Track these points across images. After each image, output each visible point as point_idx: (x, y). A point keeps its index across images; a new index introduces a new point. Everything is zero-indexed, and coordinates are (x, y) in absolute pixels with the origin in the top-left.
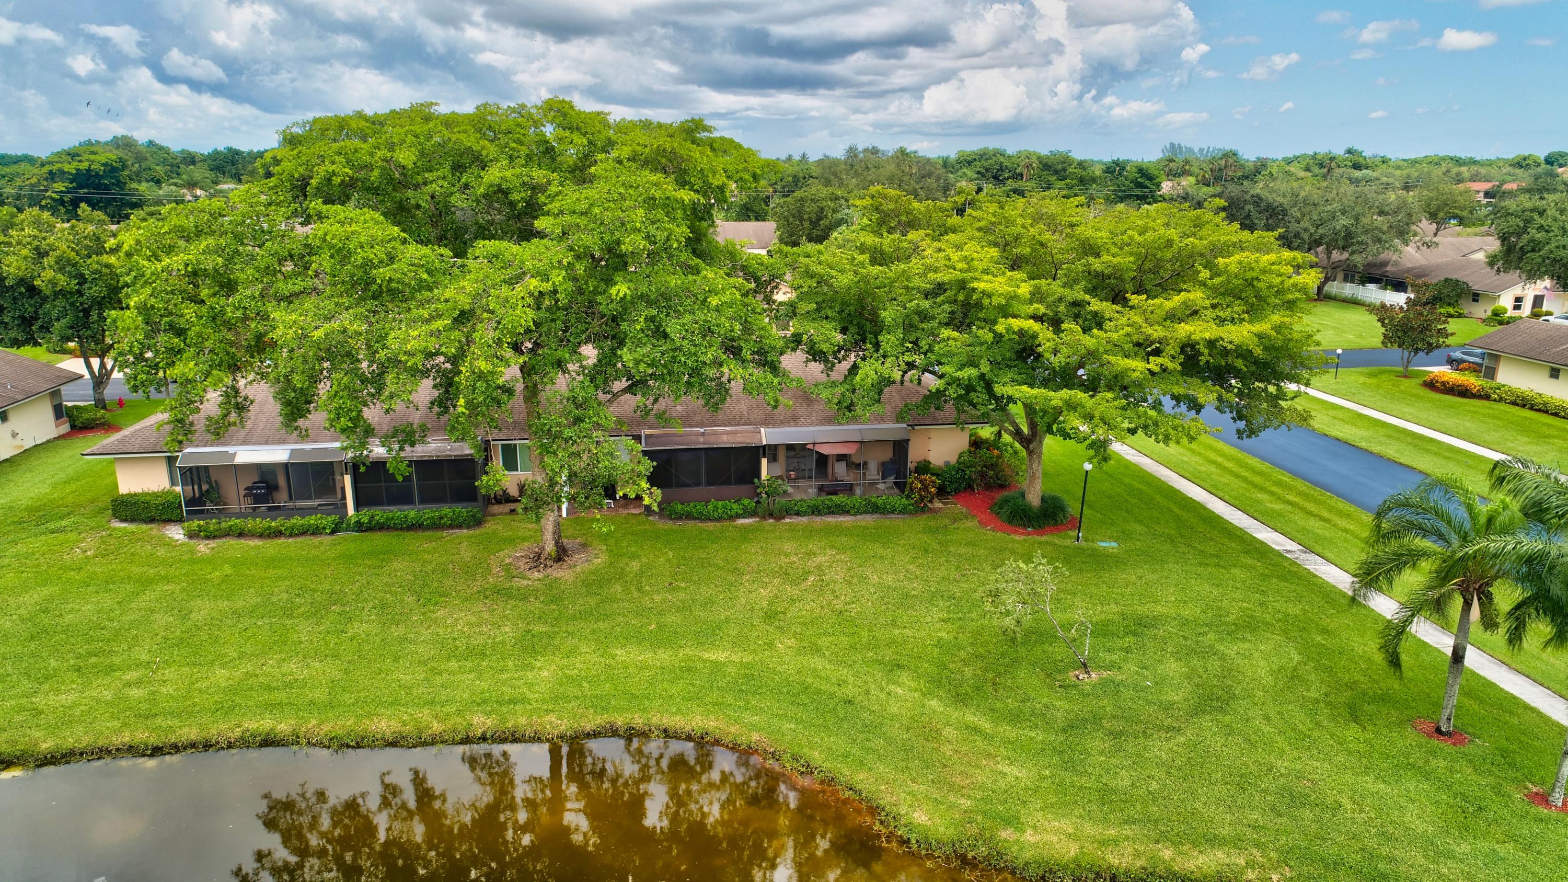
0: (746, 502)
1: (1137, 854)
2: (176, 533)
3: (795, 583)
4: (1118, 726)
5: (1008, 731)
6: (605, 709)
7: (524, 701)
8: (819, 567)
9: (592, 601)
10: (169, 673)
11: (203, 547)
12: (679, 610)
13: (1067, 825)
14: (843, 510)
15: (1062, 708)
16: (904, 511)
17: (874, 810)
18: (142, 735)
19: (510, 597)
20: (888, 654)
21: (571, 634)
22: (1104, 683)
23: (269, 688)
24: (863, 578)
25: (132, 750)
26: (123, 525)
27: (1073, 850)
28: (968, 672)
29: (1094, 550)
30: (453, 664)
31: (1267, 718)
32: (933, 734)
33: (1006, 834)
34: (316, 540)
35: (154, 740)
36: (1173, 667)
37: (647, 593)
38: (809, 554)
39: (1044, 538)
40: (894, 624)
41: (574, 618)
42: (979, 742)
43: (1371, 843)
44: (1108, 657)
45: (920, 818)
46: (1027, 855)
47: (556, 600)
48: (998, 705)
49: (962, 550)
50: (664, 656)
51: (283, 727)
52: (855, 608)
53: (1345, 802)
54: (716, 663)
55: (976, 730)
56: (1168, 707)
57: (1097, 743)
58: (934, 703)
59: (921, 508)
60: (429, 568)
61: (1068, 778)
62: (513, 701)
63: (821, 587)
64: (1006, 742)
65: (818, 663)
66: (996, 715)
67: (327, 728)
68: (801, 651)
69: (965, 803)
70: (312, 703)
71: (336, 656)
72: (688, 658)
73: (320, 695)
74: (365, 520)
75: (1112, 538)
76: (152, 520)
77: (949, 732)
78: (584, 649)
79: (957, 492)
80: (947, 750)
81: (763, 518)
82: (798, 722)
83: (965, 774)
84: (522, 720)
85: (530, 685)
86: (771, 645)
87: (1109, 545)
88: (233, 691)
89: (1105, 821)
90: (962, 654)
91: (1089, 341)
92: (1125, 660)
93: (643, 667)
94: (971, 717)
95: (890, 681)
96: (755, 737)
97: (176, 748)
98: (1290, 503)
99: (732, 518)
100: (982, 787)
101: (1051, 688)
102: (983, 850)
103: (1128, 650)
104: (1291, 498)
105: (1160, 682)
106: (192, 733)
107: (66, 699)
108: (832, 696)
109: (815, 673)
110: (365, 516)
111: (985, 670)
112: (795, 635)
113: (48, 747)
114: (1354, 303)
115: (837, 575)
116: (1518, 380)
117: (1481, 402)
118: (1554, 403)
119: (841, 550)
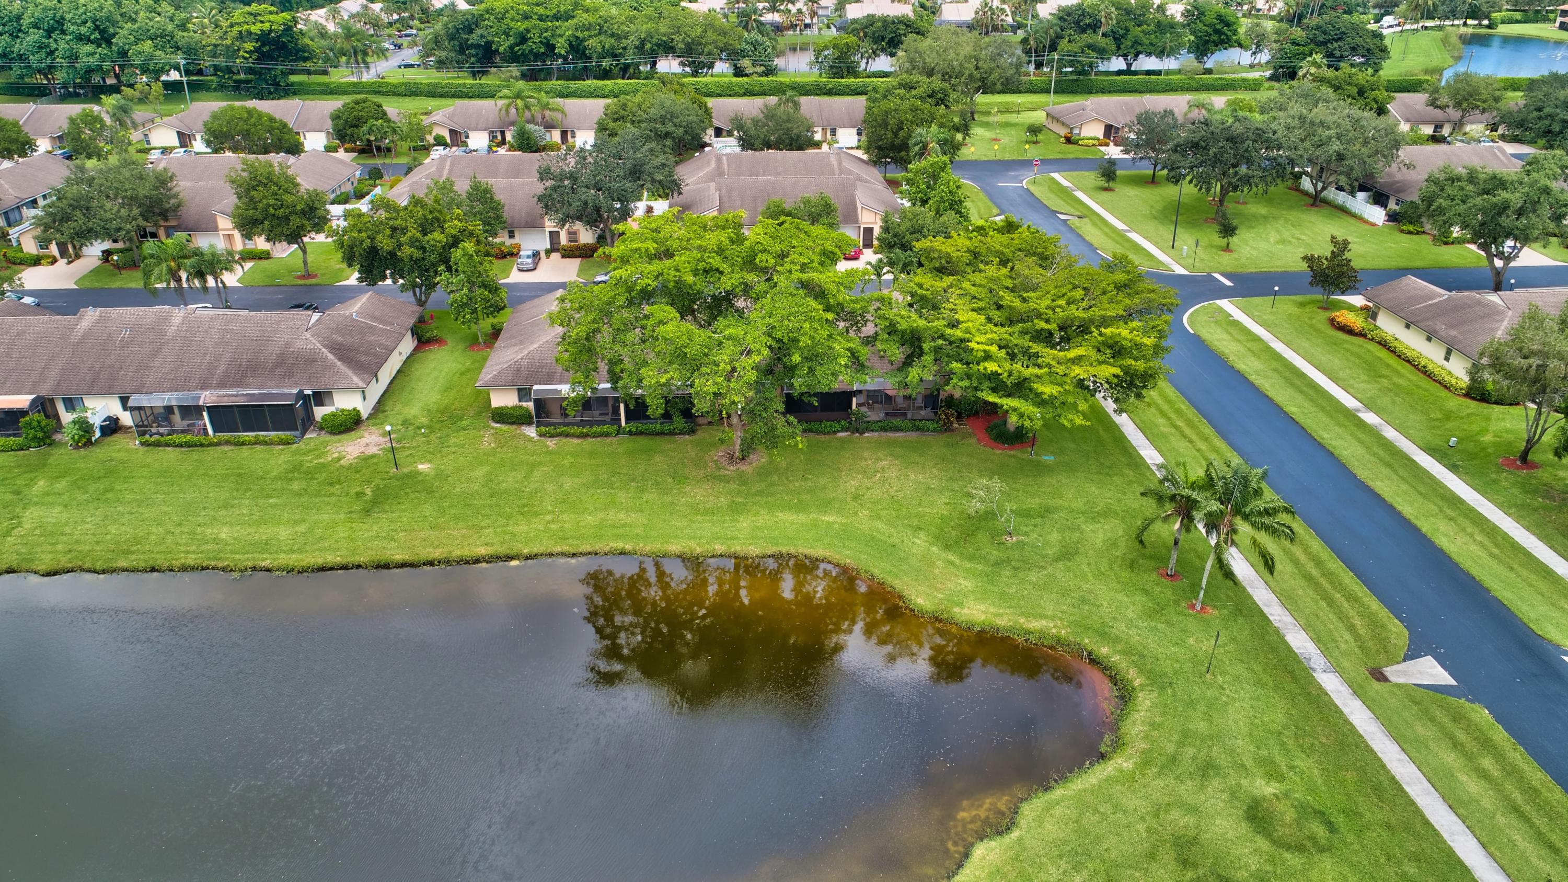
0: (843, 423)
1: (1009, 620)
2: (531, 432)
3: (869, 478)
4: (1018, 565)
5: (967, 564)
6: (777, 544)
7: (737, 538)
8: (883, 468)
9: (763, 485)
10: (565, 517)
11: (551, 443)
12: (808, 492)
13: (983, 607)
14: (897, 429)
15: (995, 554)
16: (934, 430)
17: (900, 597)
19: (721, 481)
20: (915, 522)
21: (755, 503)
22: (1018, 542)
23: (615, 527)
24: (907, 476)
25: (563, 554)
26: (498, 425)
27: (983, 617)
28: (954, 533)
29: (1039, 462)
30: (699, 518)
31: (1089, 564)
32: (932, 564)
33: (956, 609)
34: (609, 440)
35: (572, 550)
36: (1055, 536)
37: (791, 481)
38: (879, 459)
39: (1013, 453)
40: (920, 504)
41: (755, 495)
42: (952, 569)
43: (1107, 621)
44: (1025, 529)
45: (920, 601)
46: (963, 618)
47: (744, 483)
48: (965, 551)
49: (964, 459)
50: (802, 518)
51: (628, 547)
52: (901, 495)
53: (1105, 604)
54: (828, 522)
55: (952, 563)
56: (1044, 557)
57: (1007, 572)
58: (934, 549)
59: (946, 428)
60: (675, 461)
61: (988, 587)
62: (732, 538)
63: (884, 480)
64: (967, 571)
65: (880, 525)
66: (962, 556)
67: (648, 548)
68: (871, 518)
69: (940, 596)
70: (637, 535)
71: (641, 511)
72: (814, 520)
73: (639, 530)
74: (634, 430)
75: (1053, 453)
76: (513, 423)
77: (939, 564)
78: (762, 512)
79: (969, 416)
80: (937, 571)
81: (853, 433)
82: (869, 555)
83: (943, 584)
84: (738, 548)
85: (739, 530)
86: (856, 514)
87: (1049, 459)
88: (598, 527)
89: (1000, 606)
90: (952, 524)
91: (1027, 372)
92: (1032, 531)
93: (792, 523)
94: (951, 557)
95: (915, 537)
96: (848, 561)
97: (582, 554)
98: (1176, 427)
99: (835, 433)
100: (950, 590)
101: (992, 543)
102: (946, 616)
103: (1035, 526)
104: (1180, 423)
105: (1045, 544)
106: (586, 548)
107: (525, 528)
108: (885, 543)
109: (878, 531)
110: (633, 426)
111: (962, 533)
112: (868, 509)
113: (526, 551)
114: (1343, 210)
115: (892, 474)
116: (1388, 326)
117: (1360, 341)
118: (1400, 348)
119: (896, 457)
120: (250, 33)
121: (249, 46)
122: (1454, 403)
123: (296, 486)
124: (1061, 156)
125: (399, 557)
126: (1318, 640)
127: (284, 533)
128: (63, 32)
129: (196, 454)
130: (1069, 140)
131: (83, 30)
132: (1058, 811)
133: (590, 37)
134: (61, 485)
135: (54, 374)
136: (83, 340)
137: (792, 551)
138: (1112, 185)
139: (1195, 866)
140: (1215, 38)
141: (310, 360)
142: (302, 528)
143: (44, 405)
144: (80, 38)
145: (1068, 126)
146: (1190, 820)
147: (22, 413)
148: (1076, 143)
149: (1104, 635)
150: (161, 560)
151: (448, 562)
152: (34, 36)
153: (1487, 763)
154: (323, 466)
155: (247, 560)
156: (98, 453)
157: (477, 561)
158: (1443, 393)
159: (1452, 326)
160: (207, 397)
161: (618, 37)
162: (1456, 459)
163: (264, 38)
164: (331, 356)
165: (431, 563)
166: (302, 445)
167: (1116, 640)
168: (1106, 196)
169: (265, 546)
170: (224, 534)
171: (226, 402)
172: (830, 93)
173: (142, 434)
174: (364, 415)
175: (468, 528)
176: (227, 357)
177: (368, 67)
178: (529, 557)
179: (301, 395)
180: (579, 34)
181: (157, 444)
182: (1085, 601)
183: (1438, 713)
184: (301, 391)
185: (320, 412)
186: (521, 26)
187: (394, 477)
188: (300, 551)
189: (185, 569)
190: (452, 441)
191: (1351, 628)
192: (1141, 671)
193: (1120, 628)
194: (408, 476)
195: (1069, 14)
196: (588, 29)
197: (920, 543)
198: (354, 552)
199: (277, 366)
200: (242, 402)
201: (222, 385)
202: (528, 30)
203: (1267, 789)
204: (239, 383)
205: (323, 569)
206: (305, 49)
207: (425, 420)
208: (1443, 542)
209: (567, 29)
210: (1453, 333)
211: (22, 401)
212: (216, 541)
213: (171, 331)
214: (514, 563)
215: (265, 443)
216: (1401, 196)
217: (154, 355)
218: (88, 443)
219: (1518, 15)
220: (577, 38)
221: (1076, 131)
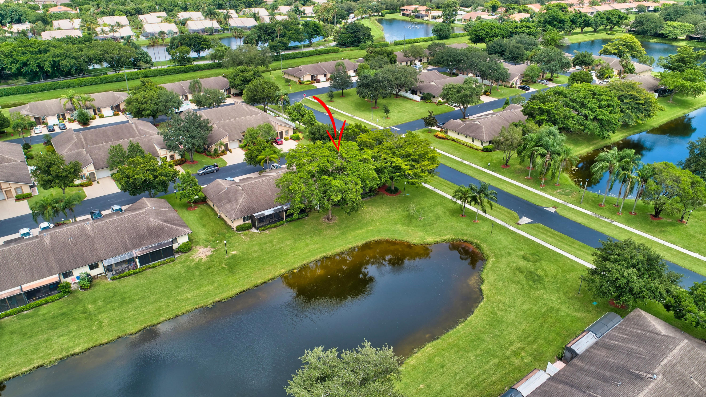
2: (256, 231)
4: (429, 224)
5: (416, 228)
9: (345, 225)
10: (297, 252)
11: (267, 232)
12: (358, 223)
13: (431, 238)
16: (374, 195)
20: (394, 222)
21: (347, 230)
22: (424, 219)
26: (243, 232)
27: (433, 240)
31: (445, 219)
32: (408, 231)
33: (425, 240)
34: (284, 226)
36: (431, 215)
39: (398, 195)
41: (345, 228)
42: (414, 231)
45: (414, 242)
46: (428, 242)
48: (413, 225)
52: (382, 216)
55: (413, 229)
56: (433, 220)
59: (377, 193)
60: (312, 226)
61: (427, 232)
63: (374, 213)
64: (418, 230)
66: (413, 227)
67: (330, 253)
69: (418, 239)
72: (367, 230)
74: (291, 220)
75: (408, 193)
76: (246, 230)
78: (351, 232)
83: (416, 235)
87: (408, 195)
89: (433, 236)
90: (403, 219)
92: (424, 215)
93: (363, 233)
94: (411, 228)
96: (386, 238)
100: (418, 236)
102: (423, 243)
105: (430, 217)
108: (391, 230)
112: (378, 222)
113: (296, 266)
114: (406, 98)
115: (375, 210)
116: (452, 134)
117: (446, 140)
118: (459, 141)
119: (372, 206)
122: (481, 153)
123: (196, 273)
124: (302, 90)
126: (502, 221)
130: (300, 83)
132: (490, 273)
133: (62, 60)
136: (53, 248)
137: (369, 240)
138: (333, 99)
139: (524, 272)
140: (315, 33)
141: (161, 228)
142: (216, 285)
145: (297, 77)
146: (515, 265)
148: (303, 83)
149: (463, 234)
153: (549, 234)
155: (209, 300)
158: (477, 151)
159: (472, 132)
160: (137, 253)
162: (492, 168)
164: (169, 225)
165: (271, 280)
166: (176, 260)
167: (466, 235)
168: (332, 103)
171: (145, 252)
172: (182, 72)
176: (126, 236)
179: (172, 242)
180: (56, 59)
182: (452, 228)
183: (534, 228)
184: (171, 240)
185: (175, 246)
186: (23, 58)
187: (229, 259)
191: (506, 216)
192: (478, 239)
193: (465, 232)
195: (261, 28)
196: (60, 56)
197: (400, 227)
203: (523, 253)
208: (505, 190)
210: (473, 134)
211: (55, 278)
213: (91, 233)
215: (165, 264)
216: (421, 91)
219: (388, 11)
221: (302, 79)
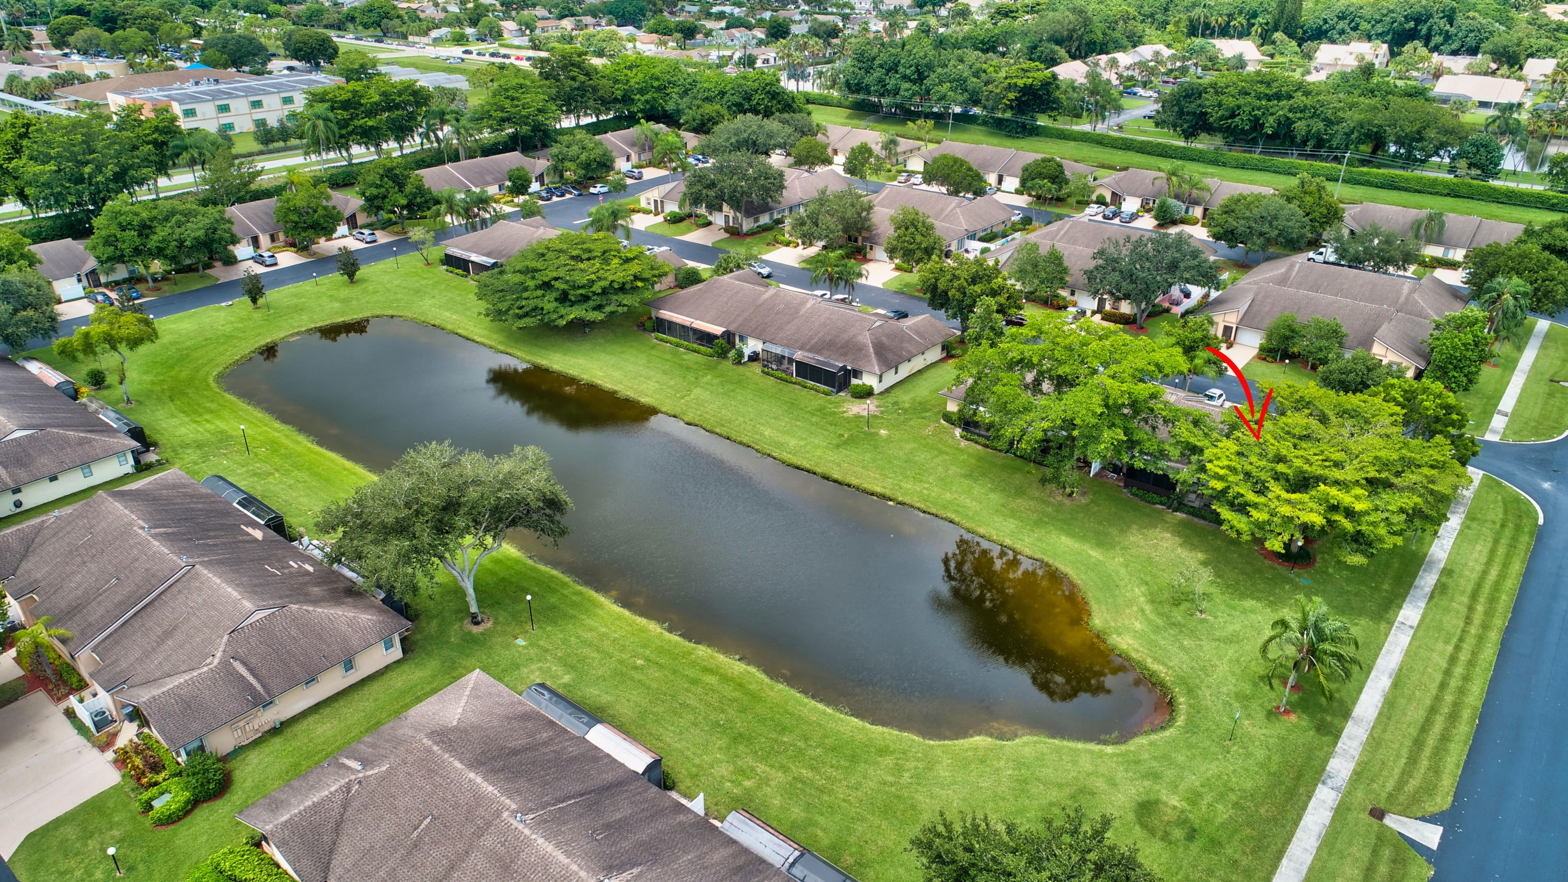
0: (1165, 499)
2: (957, 432)
5: (1152, 616)
7: (1023, 541)
8: (1164, 538)
9: (1069, 517)
10: (936, 489)
11: (964, 443)
12: (1095, 532)
13: (1132, 642)
14: (1203, 518)
15: (1179, 618)
17: (1089, 615)
18: (922, 506)
19: (1044, 503)
21: (1053, 525)
22: (1203, 619)
23: (959, 506)
24: (1175, 549)
25: (918, 510)
26: (940, 421)
28: (1166, 596)
29: (1293, 580)
30: (1012, 520)
32: (1130, 606)
33: (1113, 636)
34: (999, 454)
35: (925, 509)
36: (1235, 627)
37: (1090, 521)
39: (1278, 567)
40: (1164, 569)
41: (1059, 520)
43: (1203, 685)
44: (1219, 614)
45: (1096, 622)
46: (1112, 642)
47: (1059, 511)
48: (1161, 609)
50: (1077, 545)
51: (957, 520)
52: (1158, 559)
54: (1091, 555)
57: (1173, 631)
58: (1142, 598)
60: (1027, 481)
62: (1020, 539)
63: (1155, 546)
66: (1156, 611)
67: (968, 525)
69: (1113, 625)
70: (967, 515)
71: (981, 503)
72: (1084, 550)
73: (970, 514)
74: (1018, 454)
75: (1314, 580)
76: (950, 423)
77: (1135, 608)
78: (1054, 532)
80: (1128, 611)
81: (1168, 508)
82: (1095, 584)
83: (1123, 619)
84: (1019, 546)
85: (1029, 537)
86: (1114, 558)
87: (1304, 582)
88: (949, 502)
89: (1145, 647)
90: (1172, 590)
92: (1222, 617)
93: (1066, 546)
94: (1147, 608)
95: (1138, 586)
96: (1079, 582)
97: (929, 514)
99: (1154, 504)
101: (1185, 613)
102: (1105, 637)
103: (1229, 615)
105: (1221, 628)
106: (934, 511)
107: (909, 486)
109: (1117, 573)
111: (1173, 598)
112: (1126, 558)
113: (900, 499)
119: (1181, 535)
120: (1016, 85)
121: (1012, 96)
123: (814, 419)
125: (836, 476)
127: (793, 442)
128: (897, 72)
129: (782, 385)
131: (908, 72)
132: (1042, 747)
134: (716, 381)
135: (740, 320)
136: (763, 303)
137: (1051, 562)
139: (1077, 801)
141: (858, 350)
142: (802, 443)
143: (729, 337)
144: (905, 78)
146: (1105, 787)
147: (716, 337)
149: (1190, 691)
150: (733, 435)
151: (858, 489)
152: (878, 74)
154: (835, 413)
155: (768, 449)
156: (741, 369)
157: (872, 494)
160: (799, 355)
161: (1329, 122)
163: (1027, 90)
164: (871, 350)
165: (849, 486)
166: (832, 398)
169: (780, 445)
170: (767, 432)
171: (806, 361)
173: (765, 366)
174: (876, 391)
175: (881, 475)
176: (820, 335)
177: (1104, 119)
178: (899, 503)
179: (844, 368)
181: (768, 374)
182: (1203, 669)
184: (845, 366)
185: (854, 381)
186: (1235, 102)
187: (865, 433)
188: (794, 455)
189: (741, 443)
190: (912, 423)
192: (1190, 720)
193: (1206, 692)
194: (871, 434)
196: (1302, 111)
197: (1139, 593)
198: (817, 465)
199: (842, 347)
200: (813, 363)
201: (810, 351)
202: (1239, 107)
203: (1174, 802)
204: (818, 352)
205: (798, 468)
206: (1057, 101)
207: (907, 405)
209: (1281, 109)
211: (718, 330)
212: (761, 434)
213: (803, 311)
214: (891, 503)
215: (816, 391)
217: (788, 323)
218: (739, 363)
220: (1288, 118)
